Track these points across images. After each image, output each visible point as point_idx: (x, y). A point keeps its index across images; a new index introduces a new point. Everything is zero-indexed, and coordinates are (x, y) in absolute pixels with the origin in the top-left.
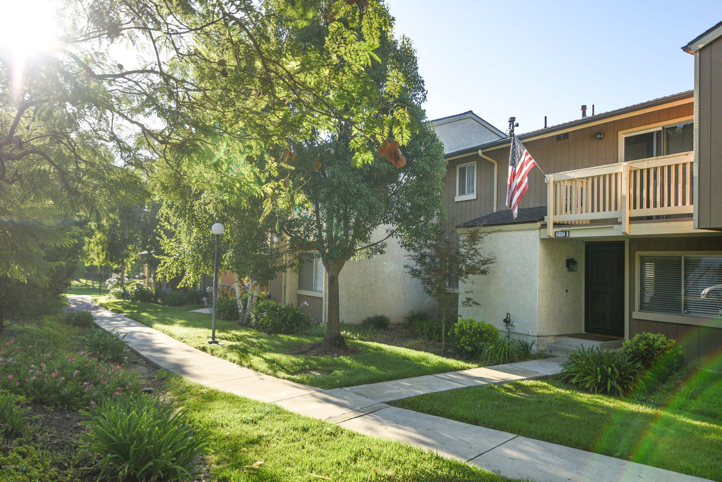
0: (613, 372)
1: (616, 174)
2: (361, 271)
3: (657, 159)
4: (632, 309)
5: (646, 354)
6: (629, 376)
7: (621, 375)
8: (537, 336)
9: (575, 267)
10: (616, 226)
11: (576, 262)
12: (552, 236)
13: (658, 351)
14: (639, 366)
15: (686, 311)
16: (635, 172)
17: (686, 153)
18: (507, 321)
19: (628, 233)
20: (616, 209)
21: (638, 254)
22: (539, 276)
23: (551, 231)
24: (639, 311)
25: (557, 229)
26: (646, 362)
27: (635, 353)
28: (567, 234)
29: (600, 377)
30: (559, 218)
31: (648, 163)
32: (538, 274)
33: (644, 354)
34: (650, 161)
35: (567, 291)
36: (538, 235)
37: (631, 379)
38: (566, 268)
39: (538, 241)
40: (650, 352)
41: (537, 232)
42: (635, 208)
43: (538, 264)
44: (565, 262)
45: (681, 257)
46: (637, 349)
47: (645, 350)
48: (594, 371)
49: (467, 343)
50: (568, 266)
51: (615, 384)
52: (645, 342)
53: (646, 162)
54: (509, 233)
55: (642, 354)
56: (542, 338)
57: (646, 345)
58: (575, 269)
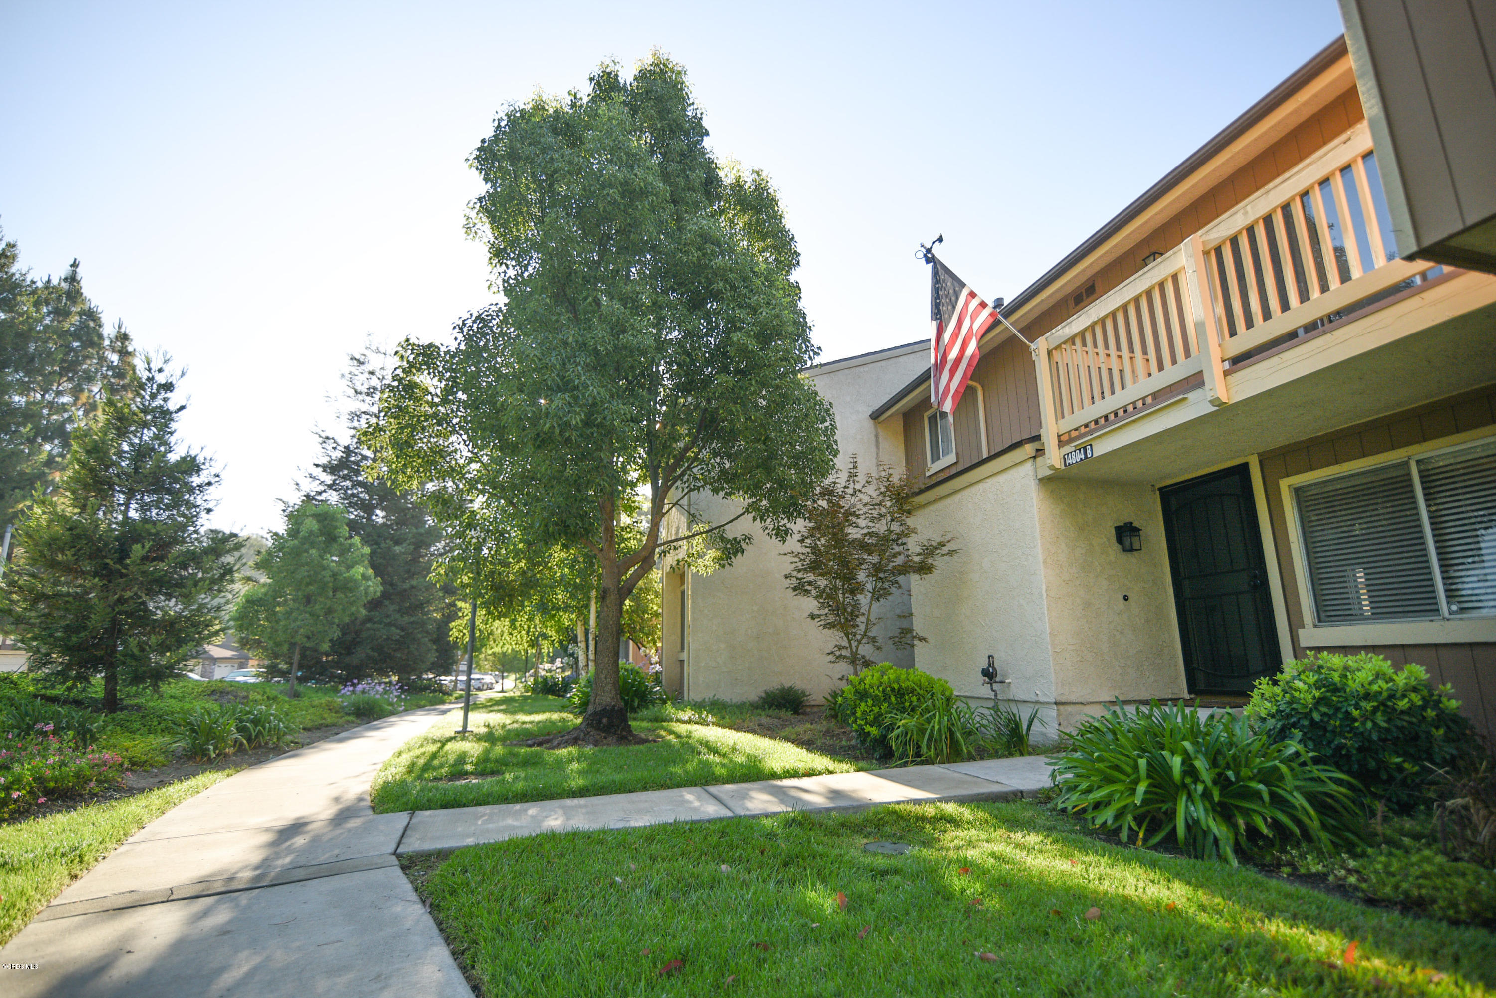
0: (1190, 771)
1: (1175, 277)
2: (756, 608)
3: (1268, 192)
4: (1295, 624)
5: (1325, 714)
6: (1254, 785)
7: (1221, 780)
8: (1056, 703)
9: (1136, 541)
10: (1192, 396)
11: (1137, 530)
12: (1058, 466)
13: (1363, 704)
14: (1291, 750)
15: (1454, 608)
16: (1218, 250)
17: (1344, 137)
18: (990, 674)
19: (1225, 400)
20: (1188, 354)
21: (1285, 485)
22: (1045, 562)
23: (1054, 457)
24: (1315, 626)
25: (1067, 449)
26: (1330, 742)
27: (1288, 716)
28: (1089, 451)
29: (1142, 788)
30: (1069, 423)
31: (1246, 213)
32: (1041, 558)
33: (1316, 717)
34: (1249, 208)
35: (1126, 598)
36: (1031, 473)
37: (1258, 795)
38: (1116, 547)
39: (1033, 485)
40: (1338, 709)
41: (1029, 466)
42: (1233, 333)
43: (1037, 534)
44: (1113, 532)
45: (1406, 464)
46: (1290, 703)
47: (1319, 702)
48: (1129, 770)
49: (871, 718)
50: (1120, 540)
51: (1199, 811)
52: (1312, 678)
53: (1240, 215)
54: (980, 486)
55: (1308, 715)
56: (1070, 708)
57: (1317, 686)
58: (1136, 546)
